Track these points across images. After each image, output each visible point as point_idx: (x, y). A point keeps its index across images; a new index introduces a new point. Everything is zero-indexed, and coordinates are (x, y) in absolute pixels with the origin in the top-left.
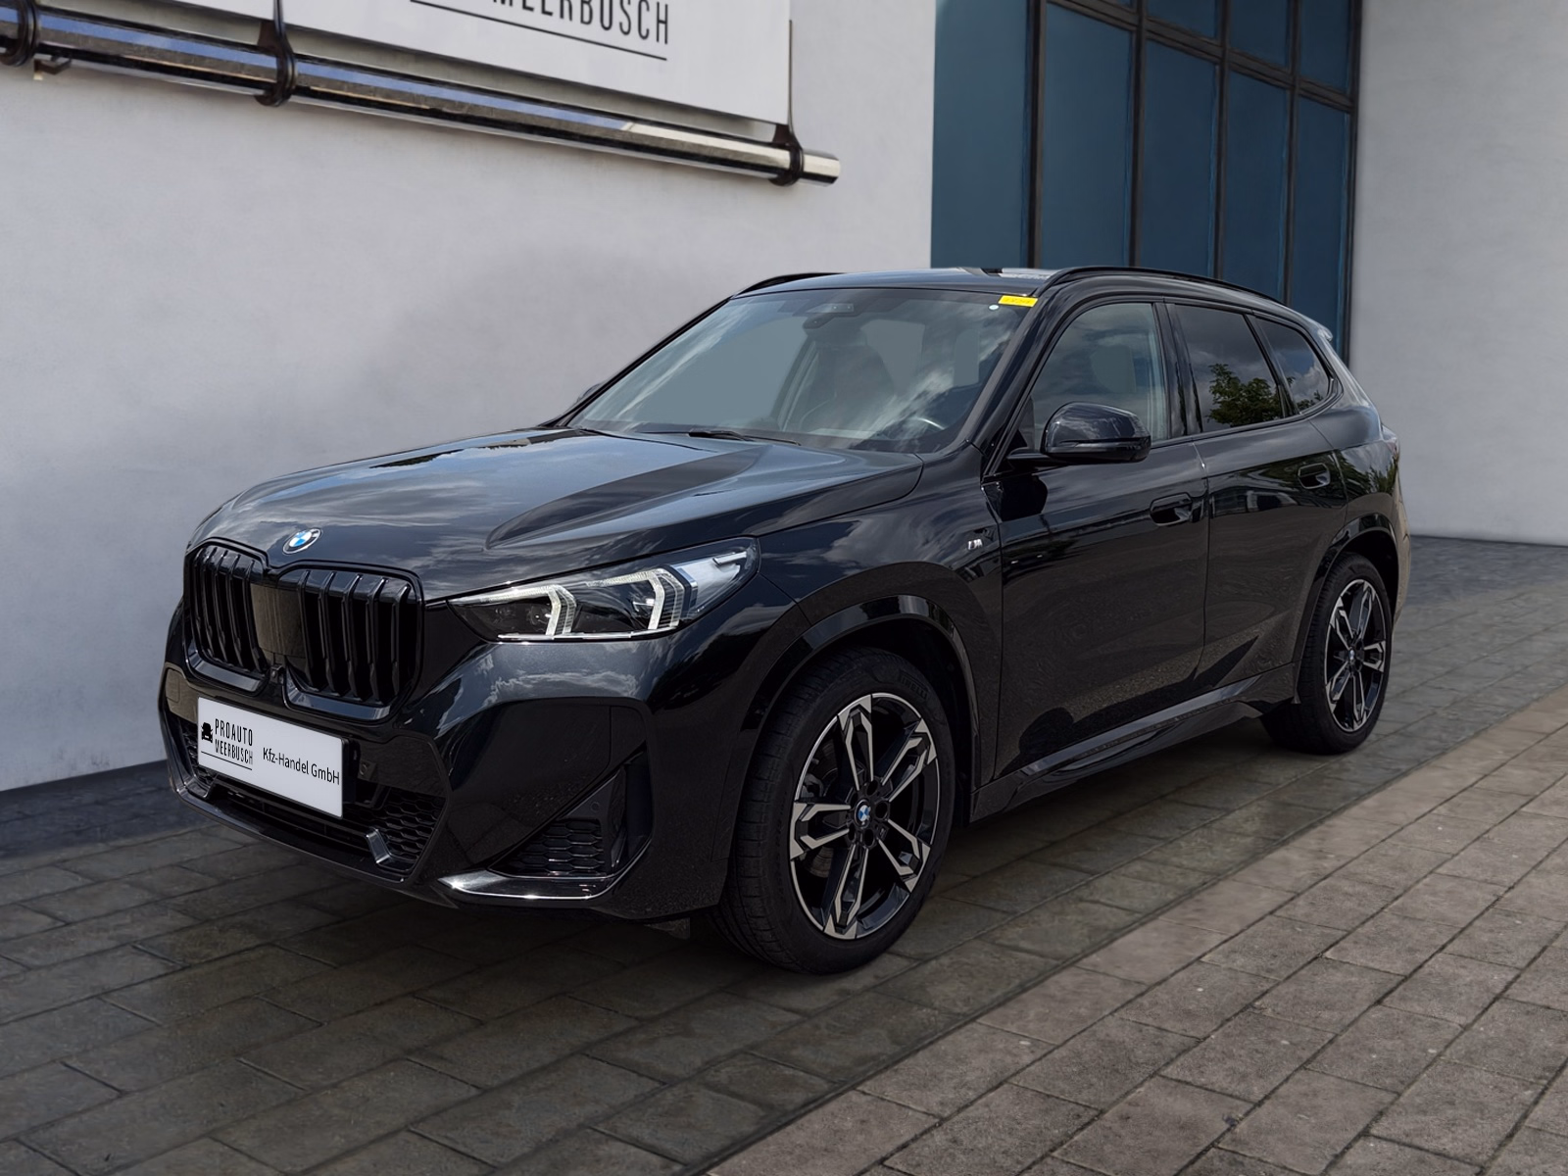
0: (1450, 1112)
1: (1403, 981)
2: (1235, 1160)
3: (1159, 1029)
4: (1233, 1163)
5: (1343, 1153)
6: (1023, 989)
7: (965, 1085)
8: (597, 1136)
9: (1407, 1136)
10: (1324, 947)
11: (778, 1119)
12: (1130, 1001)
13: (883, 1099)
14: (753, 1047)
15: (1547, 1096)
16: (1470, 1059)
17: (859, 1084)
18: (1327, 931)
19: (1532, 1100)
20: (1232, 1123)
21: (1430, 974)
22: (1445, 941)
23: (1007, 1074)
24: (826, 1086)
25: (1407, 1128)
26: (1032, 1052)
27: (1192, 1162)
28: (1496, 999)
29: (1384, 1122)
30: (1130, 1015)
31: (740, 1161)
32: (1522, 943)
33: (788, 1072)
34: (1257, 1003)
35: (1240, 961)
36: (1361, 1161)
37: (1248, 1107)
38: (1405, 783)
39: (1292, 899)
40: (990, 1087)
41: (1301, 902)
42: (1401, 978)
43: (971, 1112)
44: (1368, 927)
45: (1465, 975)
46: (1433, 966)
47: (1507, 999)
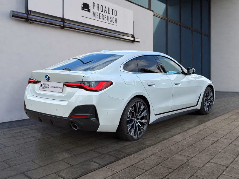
0: (222, 159)
2: (188, 165)
3: (178, 148)
4: (188, 166)
5: (205, 164)
6: (159, 142)
7: (147, 155)
8: (90, 161)
10: (204, 137)
11: (118, 159)
12: (174, 144)
13: (135, 157)
14: (117, 149)
15: (238, 157)
16: (226, 152)
17: (131, 155)
18: (205, 135)
19: (236, 157)
20: (188, 160)
22: (222, 137)
23: (154, 153)
24: (126, 155)
25: (215, 161)
26: (159, 150)
27: (181, 166)
28: (230, 144)
29: (212, 160)
30: (174, 146)
31: (111, 165)
32: (234, 137)
33: (121, 153)
34: (194, 144)
35: (191, 139)
36: (208, 166)
37: (191, 158)
38: (218, 118)
40: (151, 155)
41: (201, 132)
42: (215, 141)
43: (148, 159)
44: (211, 135)
45: (225, 141)
46: (221, 140)
47: (232, 144)
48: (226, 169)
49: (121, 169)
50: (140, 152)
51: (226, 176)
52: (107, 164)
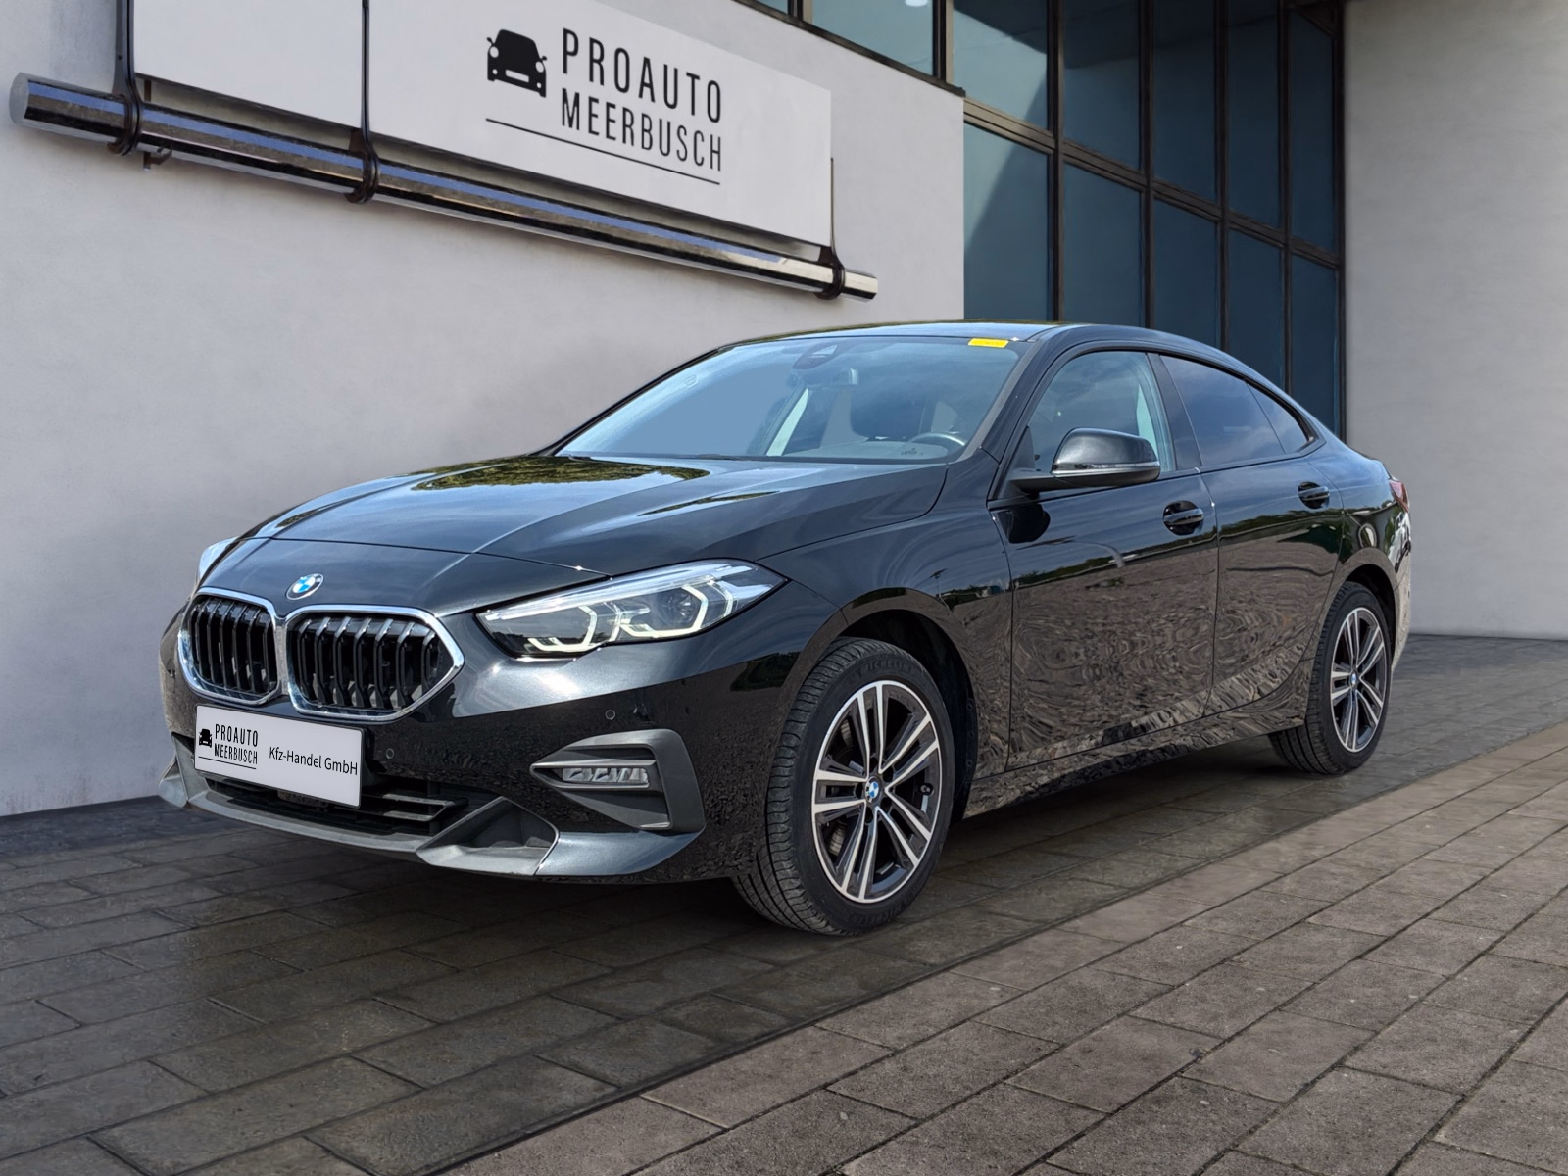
0: (1429, 1048)
1: (1386, 940)
2: (1198, 1089)
3: (1134, 978)
5: (1314, 1082)
6: (1002, 945)
7: (926, 1023)
8: (540, 1062)
9: (1384, 1068)
10: (1307, 914)
11: (727, 1049)
12: (1108, 956)
13: (839, 1034)
14: (720, 990)
15: (1534, 1034)
16: (1454, 1003)
17: (817, 1021)
18: (1312, 902)
19: (1518, 1038)
20: (1198, 1056)
21: (1413, 934)
22: (1429, 911)
23: (970, 1015)
24: (783, 1022)
25: (1383, 1061)
26: (1001, 996)
27: (1152, 1089)
28: (1480, 955)
29: (1360, 1056)
30: (1105, 967)
31: (680, 1084)
32: (1508, 912)
33: (747, 1010)
34: (1235, 958)
35: (1222, 925)
36: (1334, 1089)
37: (1218, 1042)
38: (1397, 795)
39: (1280, 877)
40: (952, 1024)
41: (1287, 880)
42: (1382, 939)
43: (929, 1045)
44: (1354, 899)
45: (1450, 936)
46: (1419, 928)
47: (1492, 954)
48: (1452, 1112)
49: (750, 1111)
50: (876, 1003)
51: (1453, 1154)
52: (657, 1076)
